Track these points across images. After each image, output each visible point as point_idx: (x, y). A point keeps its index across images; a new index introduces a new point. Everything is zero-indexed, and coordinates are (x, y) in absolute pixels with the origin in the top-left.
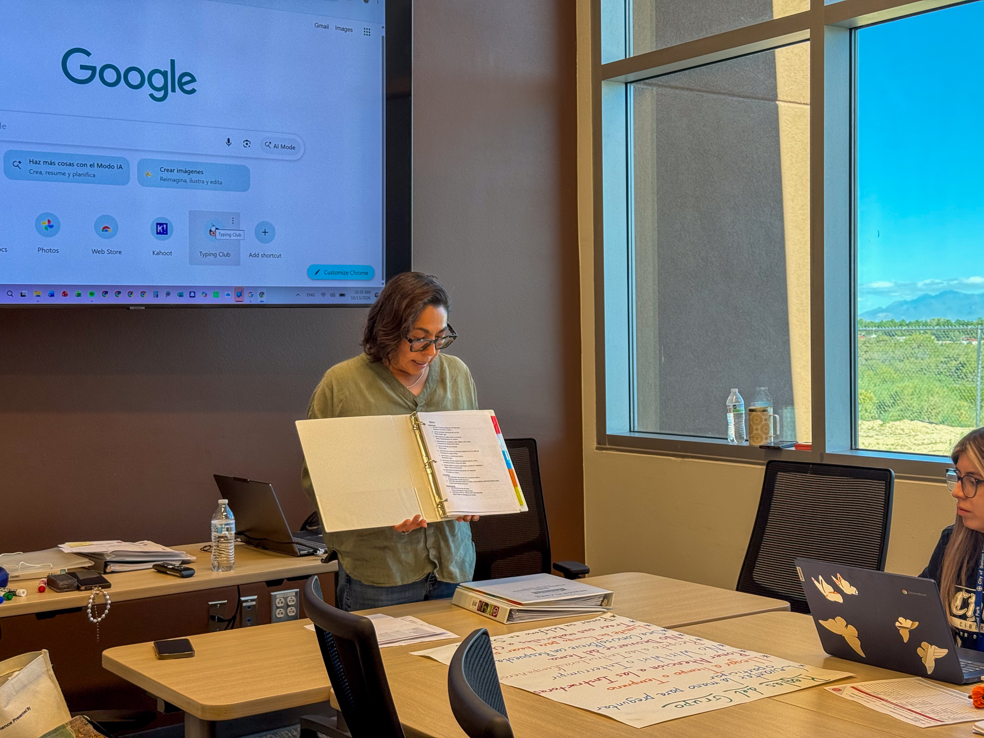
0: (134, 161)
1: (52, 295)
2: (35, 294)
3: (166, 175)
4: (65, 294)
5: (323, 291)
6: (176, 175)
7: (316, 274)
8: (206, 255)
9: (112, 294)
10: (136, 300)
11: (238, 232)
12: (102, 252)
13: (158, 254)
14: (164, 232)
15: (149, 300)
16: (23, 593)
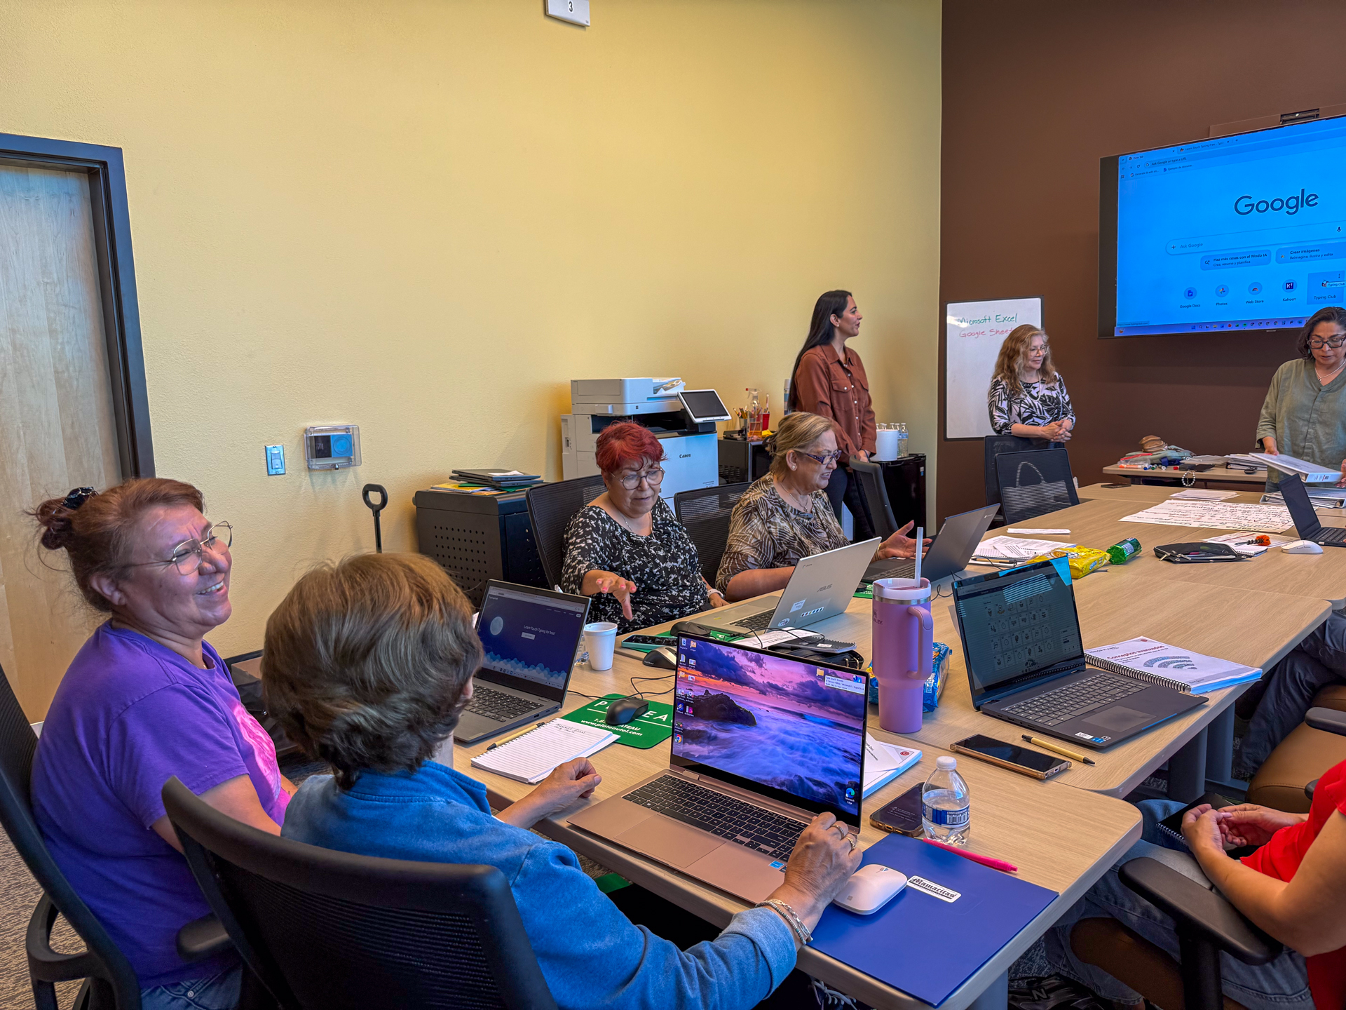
0: (1274, 250)
1: (1223, 327)
2: (1214, 327)
3: (1293, 255)
4: (1230, 326)
6: (1301, 255)
8: (1319, 298)
9: (1256, 324)
10: (1271, 327)
11: (1342, 283)
12: (1252, 302)
13: (1287, 300)
14: (1291, 287)
15: (1280, 326)
16: (1164, 468)
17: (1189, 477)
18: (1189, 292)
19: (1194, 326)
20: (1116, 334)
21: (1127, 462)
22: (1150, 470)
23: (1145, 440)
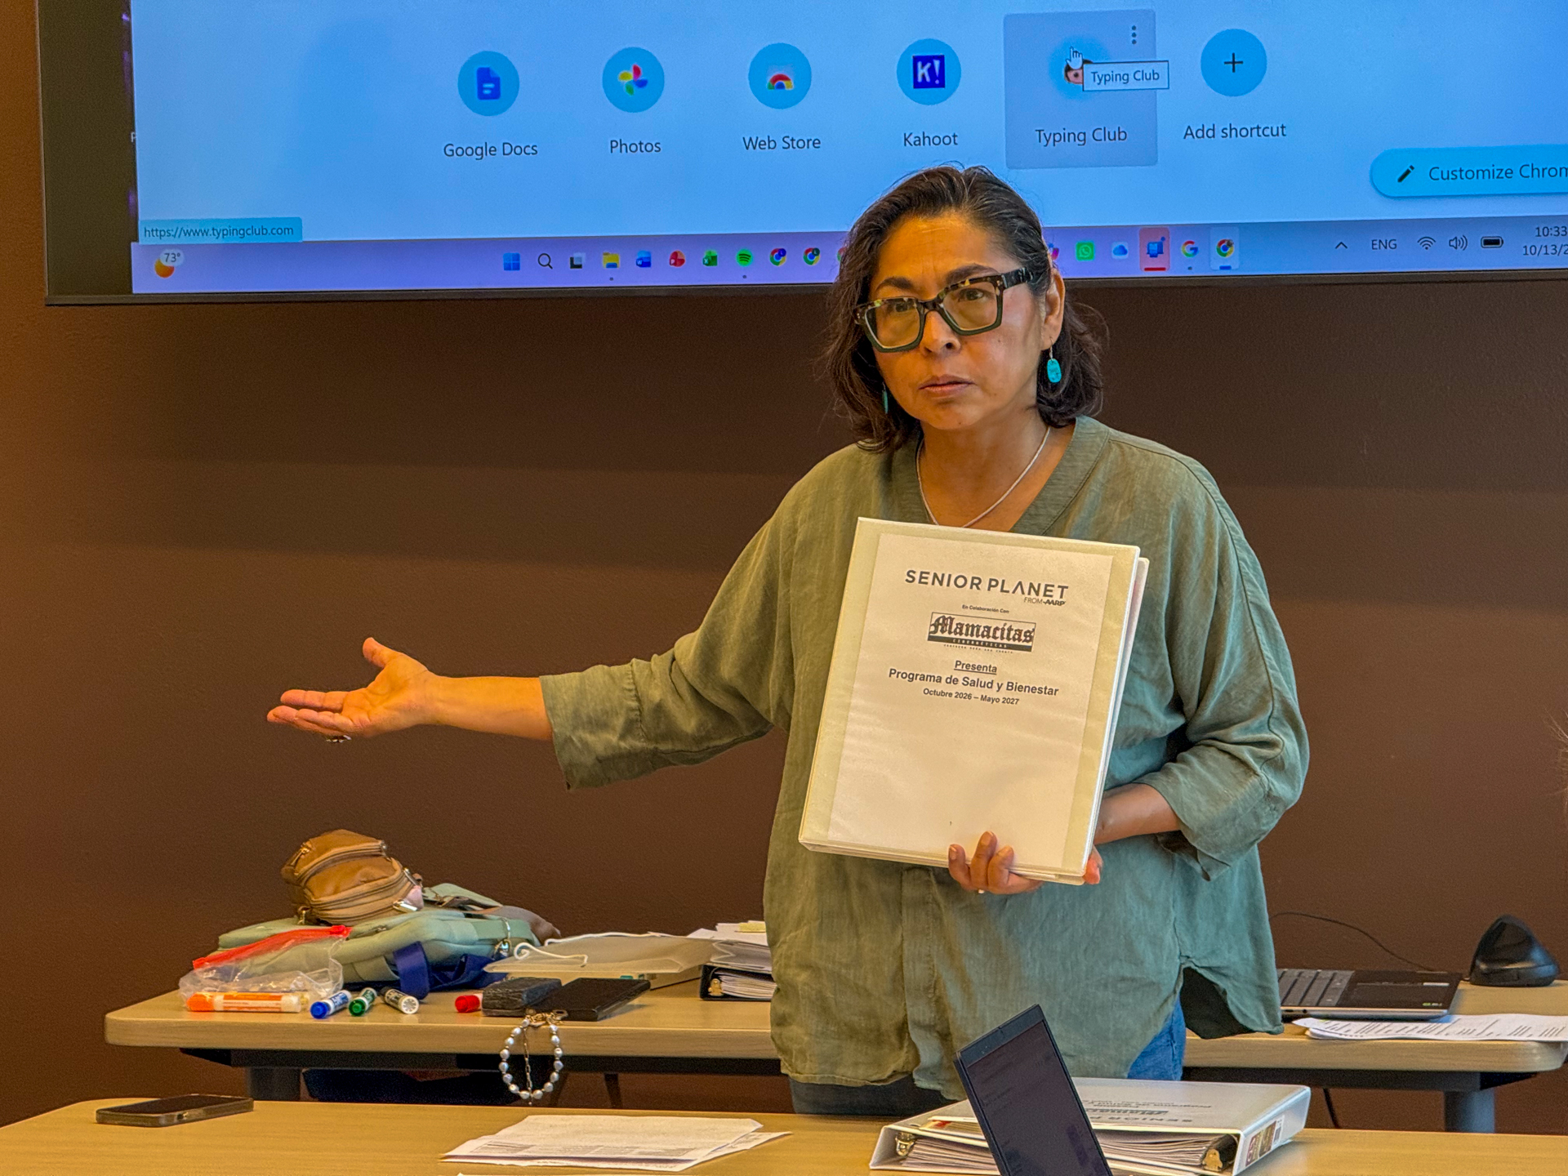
1: (646, 264)
2: (606, 260)
5: (1426, 231)
7: (1401, 179)
8: (1054, 139)
9: (795, 254)
11: (1148, 69)
12: (769, 144)
13: (919, 142)
14: (937, 80)
16: (408, 1004)
17: (534, 1047)
18: (485, 75)
19: (513, 253)
20: (145, 283)
21: (226, 976)
22: (345, 1020)
23: (311, 856)
